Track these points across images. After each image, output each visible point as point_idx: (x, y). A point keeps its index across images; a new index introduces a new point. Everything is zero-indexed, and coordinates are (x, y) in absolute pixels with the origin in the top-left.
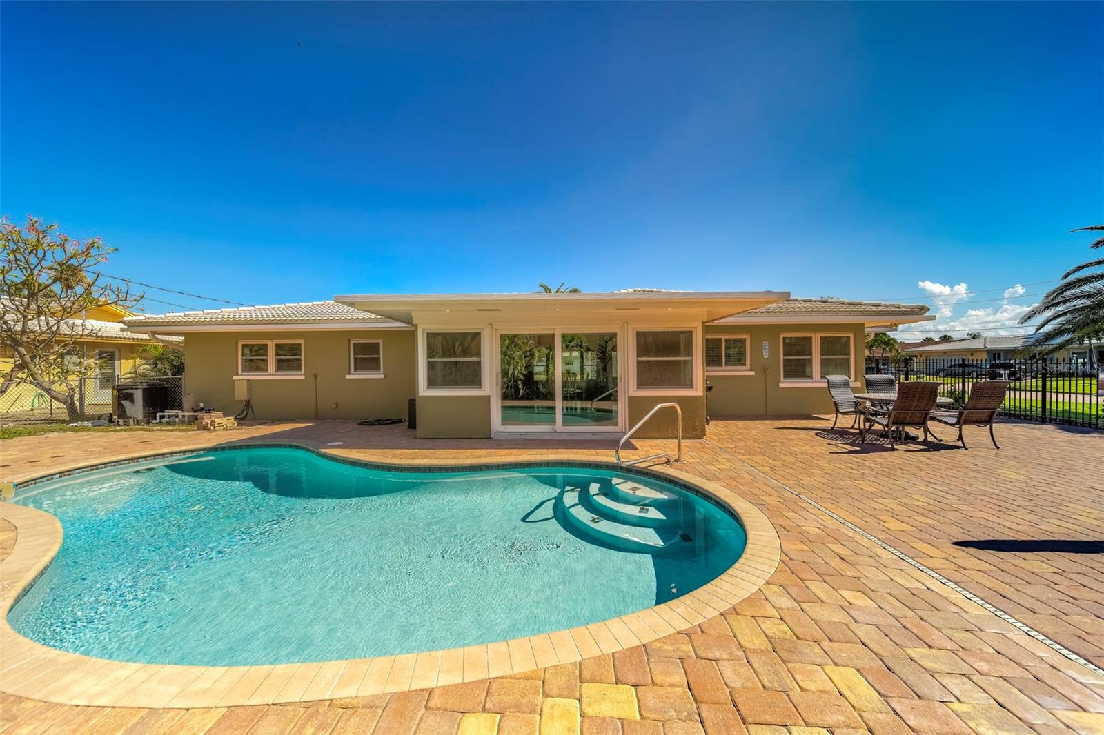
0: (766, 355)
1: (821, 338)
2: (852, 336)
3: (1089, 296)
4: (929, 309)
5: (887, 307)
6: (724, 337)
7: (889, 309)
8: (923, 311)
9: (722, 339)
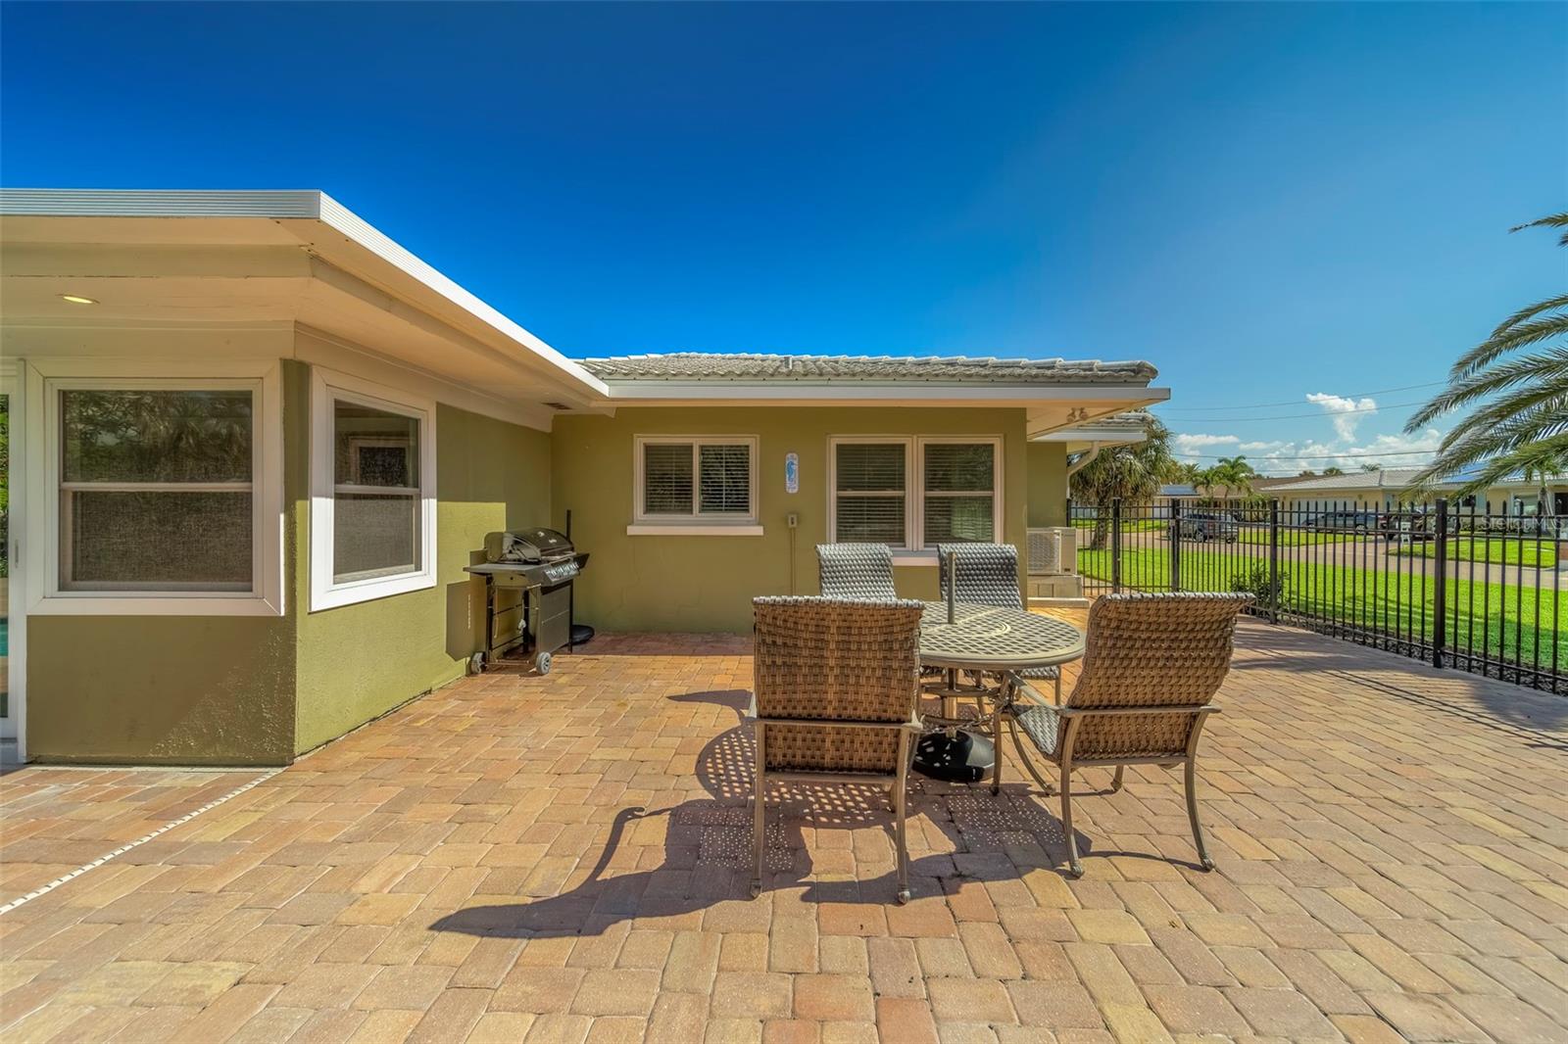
0: (792, 487)
1: (927, 446)
2: (998, 443)
3: (1548, 367)
4: (1154, 373)
5: (1067, 370)
6: (697, 441)
7: (1070, 372)
8: (1140, 377)
9: (690, 448)
